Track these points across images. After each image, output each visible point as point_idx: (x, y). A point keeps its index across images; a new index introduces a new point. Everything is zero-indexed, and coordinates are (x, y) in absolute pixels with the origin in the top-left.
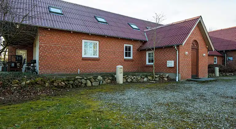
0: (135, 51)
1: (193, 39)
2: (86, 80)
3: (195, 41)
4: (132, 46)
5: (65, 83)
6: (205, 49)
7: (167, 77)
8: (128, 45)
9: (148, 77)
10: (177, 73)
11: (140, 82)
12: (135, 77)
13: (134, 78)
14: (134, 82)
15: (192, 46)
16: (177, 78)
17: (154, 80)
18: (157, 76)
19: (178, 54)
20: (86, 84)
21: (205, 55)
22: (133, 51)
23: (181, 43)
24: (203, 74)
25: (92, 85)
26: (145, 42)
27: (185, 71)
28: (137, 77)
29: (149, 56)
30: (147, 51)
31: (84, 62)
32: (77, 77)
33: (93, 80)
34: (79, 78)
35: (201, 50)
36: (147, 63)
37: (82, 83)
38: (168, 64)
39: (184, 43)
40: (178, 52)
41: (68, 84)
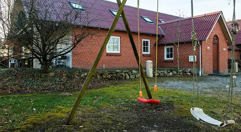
0: (152, 46)
1: (213, 35)
2: (125, 73)
3: (216, 36)
4: (149, 41)
5: (111, 76)
6: (225, 44)
7: (190, 72)
8: (146, 40)
9: (173, 71)
10: (199, 68)
11: (167, 76)
12: (163, 72)
13: (161, 72)
14: (161, 76)
15: (213, 41)
16: (200, 72)
17: (178, 74)
18: (180, 71)
19: (200, 49)
20: (125, 77)
21: (225, 49)
22: (150, 46)
23: (204, 39)
24: (224, 69)
25: (130, 77)
26: (163, 36)
27: (207, 66)
28: (164, 71)
29: (168, 51)
30: (165, 46)
31: (108, 58)
32: (118, 71)
33: (130, 73)
34: (119, 72)
35: (221, 44)
36: (166, 58)
37: (122, 76)
38: (190, 59)
39: (207, 39)
40: (200, 47)
41: (113, 76)
